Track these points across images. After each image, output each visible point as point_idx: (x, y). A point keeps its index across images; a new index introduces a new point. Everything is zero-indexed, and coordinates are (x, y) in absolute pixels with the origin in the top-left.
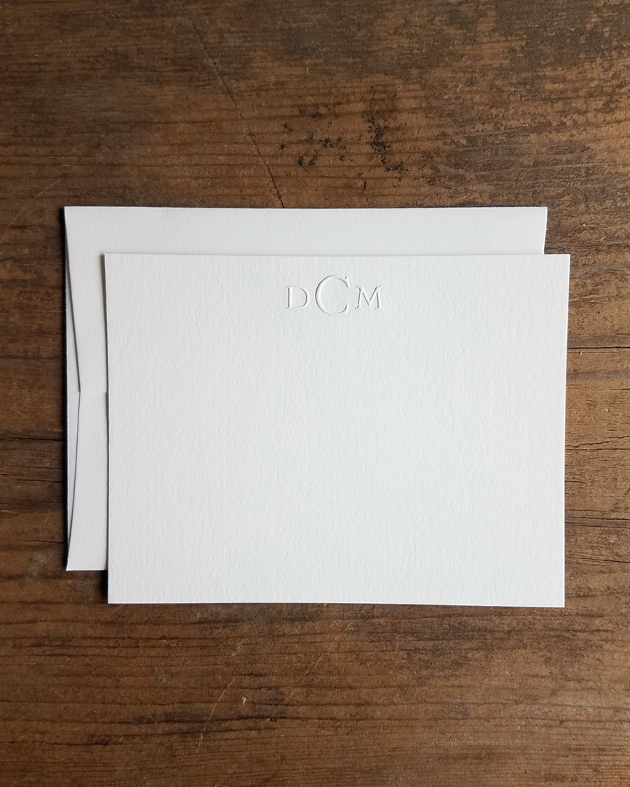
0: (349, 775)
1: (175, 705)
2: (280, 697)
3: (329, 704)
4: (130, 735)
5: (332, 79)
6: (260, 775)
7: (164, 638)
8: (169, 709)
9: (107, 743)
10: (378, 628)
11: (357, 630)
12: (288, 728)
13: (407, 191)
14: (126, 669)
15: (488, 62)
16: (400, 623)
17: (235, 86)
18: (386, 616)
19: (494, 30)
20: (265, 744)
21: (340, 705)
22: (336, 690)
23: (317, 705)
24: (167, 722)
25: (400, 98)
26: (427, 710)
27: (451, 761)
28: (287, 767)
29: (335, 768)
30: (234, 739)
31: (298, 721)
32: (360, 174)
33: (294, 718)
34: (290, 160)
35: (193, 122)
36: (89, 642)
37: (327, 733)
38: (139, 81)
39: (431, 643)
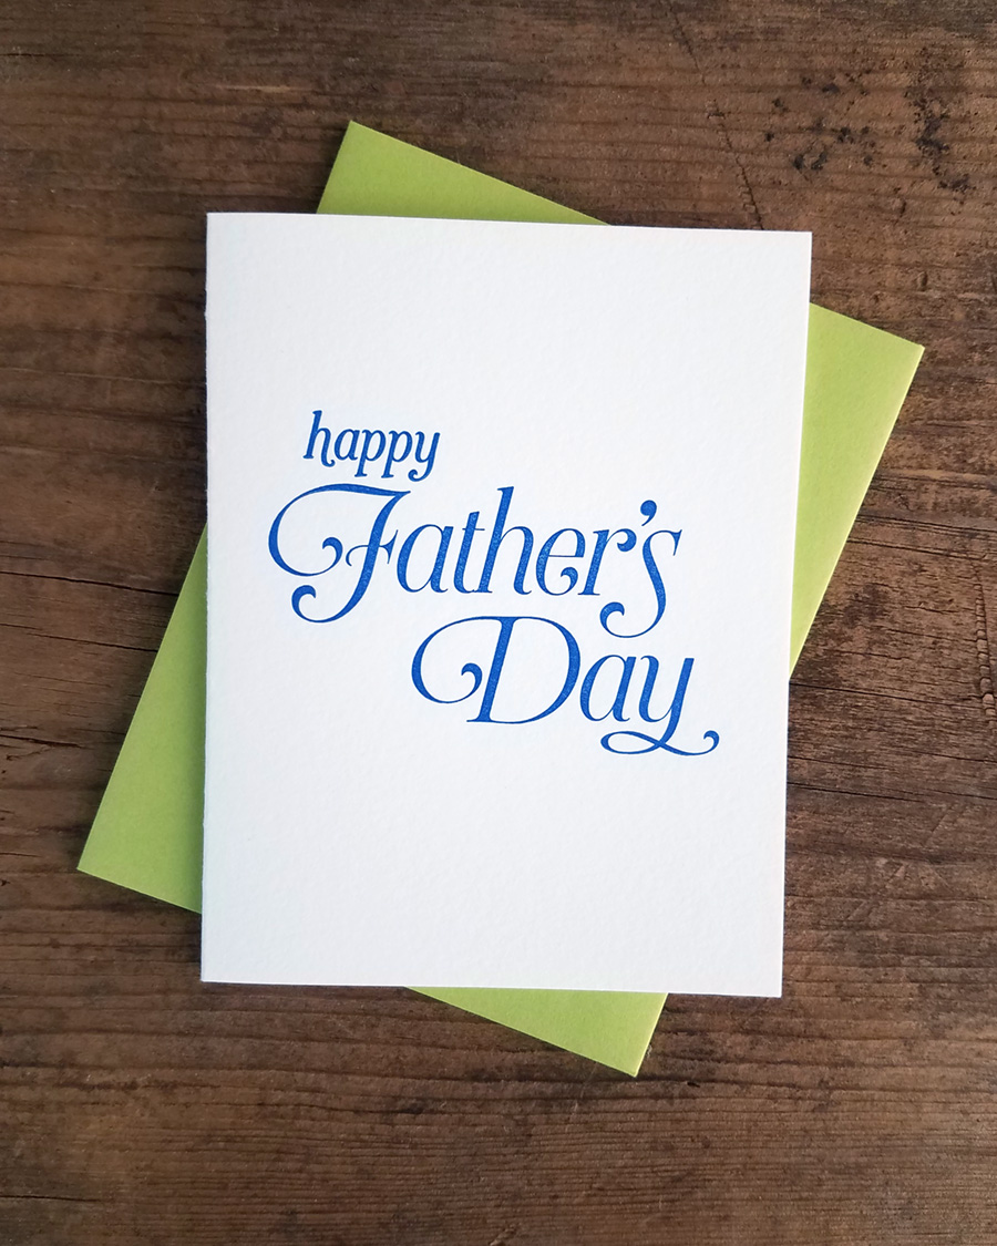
0: (812, 1175)
1: (535, 1052)
2: (708, 1047)
3: (788, 1062)
4: (458, 1100)
5: (859, 30)
6: (667, 1171)
8: (525, 1058)
9: (419, 1111)
10: (874, 944)
11: (840, 945)
12: (718, 1097)
13: (975, 221)
16: (911, 938)
17: (696, 30)
18: (888, 928)
20: (678, 1121)
21: (804, 1064)
22: (800, 1040)
23: (768, 1063)
24: (520, 1080)
25: (969, 70)
26: (944, 1077)
27: (975, 1158)
28: (712, 1160)
29: (789, 1164)
30: (629, 1112)
31: (735, 1087)
32: (897, 190)
33: (727, 1082)
34: (782, 161)
35: (624, 88)
37: (781, 1108)
39: (957, 971)
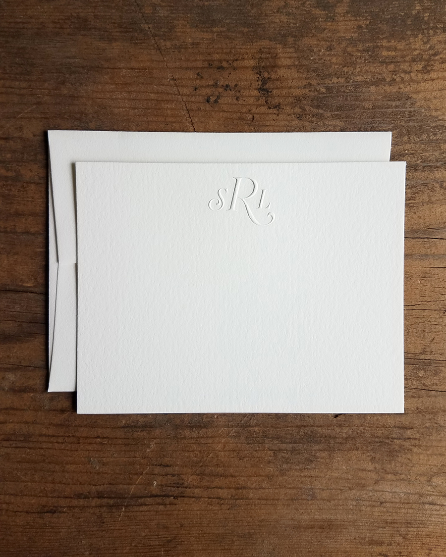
0: (229, 538)
1: (105, 486)
2: (181, 482)
3: (216, 487)
4: (71, 507)
5: (232, 43)
6: (165, 537)
7: (98, 437)
8: (100, 488)
9: (55, 512)
10: (253, 434)
11: (238, 436)
12: (186, 504)
13: (283, 123)
14: (70, 459)
15: (342, 35)
16: (269, 431)
17: (163, 44)
18: (259, 426)
19: (347, 12)
20: (169, 515)
21: (224, 488)
22: (222, 478)
23: (208, 488)
24: (98, 498)
25: (279, 58)
26: (287, 493)
27: (302, 530)
28: (184, 532)
29: (219, 534)
30: (146, 511)
31: (193, 499)
32: (250, 110)
33: (190, 497)
34: (201, 99)
35: (133, 69)
36: (44, 439)
37: (214, 508)
38: (94, 38)
39: (291, 446)
